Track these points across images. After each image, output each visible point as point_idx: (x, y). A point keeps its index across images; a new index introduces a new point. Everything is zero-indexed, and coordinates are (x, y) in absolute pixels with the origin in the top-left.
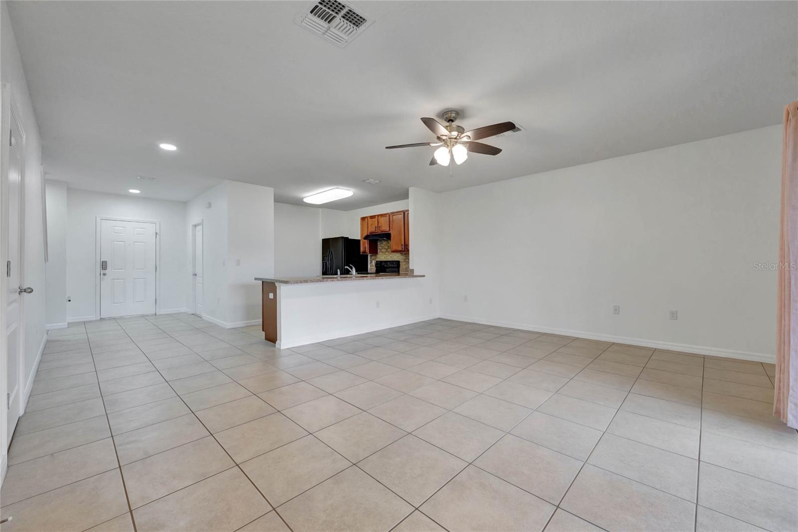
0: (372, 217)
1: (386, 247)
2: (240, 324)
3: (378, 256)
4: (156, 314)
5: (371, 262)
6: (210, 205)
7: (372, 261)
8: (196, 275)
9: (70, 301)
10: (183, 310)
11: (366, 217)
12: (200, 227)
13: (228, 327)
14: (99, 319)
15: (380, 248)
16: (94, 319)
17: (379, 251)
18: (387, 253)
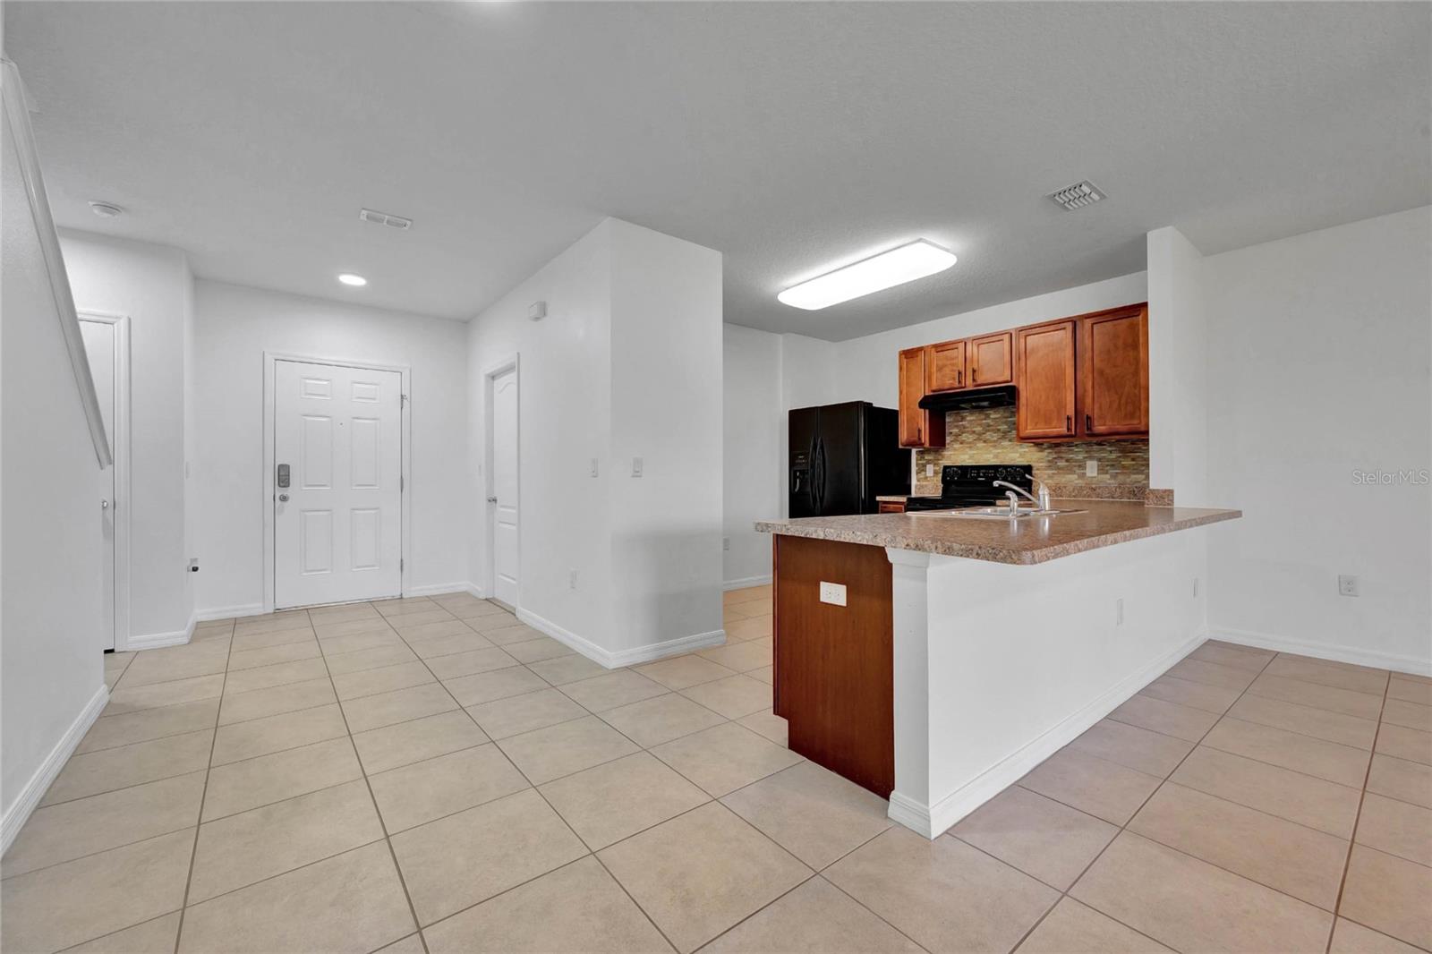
0: (940, 348)
1: (978, 429)
2: (641, 652)
3: (946, 453)
4: (402, 598)
5: (922, 469)
6: (543, 311)
7: (924, 466)
8: (495, 500)
9: (195, 569)
10: (463, 585)
11: (920, 349)
12: (512, 377)
13: (612, 665)
14: (272, 611)
15: (955, 431)
16: (261, 612)
17: (948, 439)
18: (980, 445)
